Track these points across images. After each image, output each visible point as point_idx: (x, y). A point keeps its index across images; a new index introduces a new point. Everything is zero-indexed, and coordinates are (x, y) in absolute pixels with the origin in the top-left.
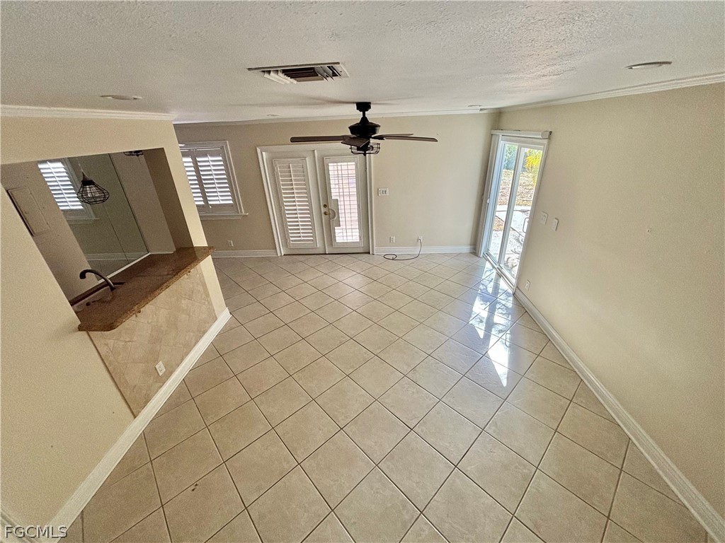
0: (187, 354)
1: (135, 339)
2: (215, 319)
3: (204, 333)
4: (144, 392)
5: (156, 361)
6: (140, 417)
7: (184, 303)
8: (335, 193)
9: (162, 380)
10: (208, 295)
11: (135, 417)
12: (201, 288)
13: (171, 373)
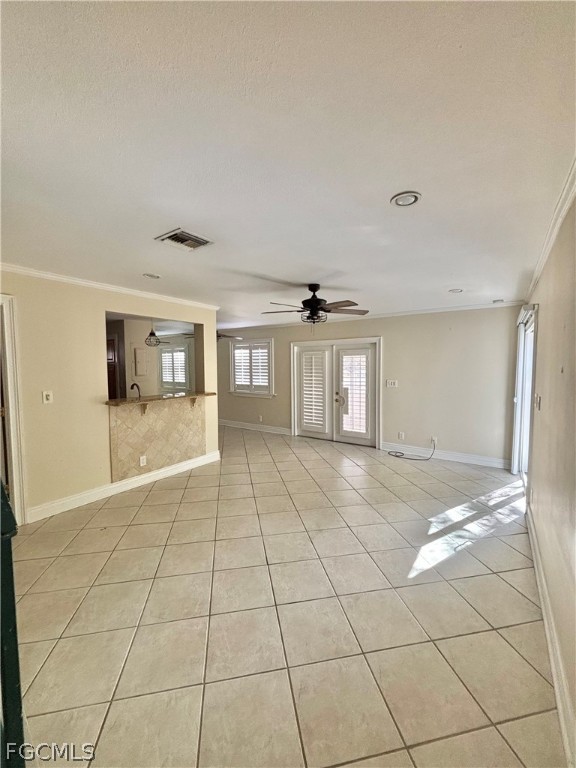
0: (168, 465)
1: (135, 428)
2: (203, 453)
3: (190, 458)
4: (125, 469)
5: (142, 453)
6: (115, 485)
7: (181, 426)
8: (346, 383)
9: (142, 471)
10: (204, 431)
11: (112, 482)
12: (199, 422)
13: (150, 471)
